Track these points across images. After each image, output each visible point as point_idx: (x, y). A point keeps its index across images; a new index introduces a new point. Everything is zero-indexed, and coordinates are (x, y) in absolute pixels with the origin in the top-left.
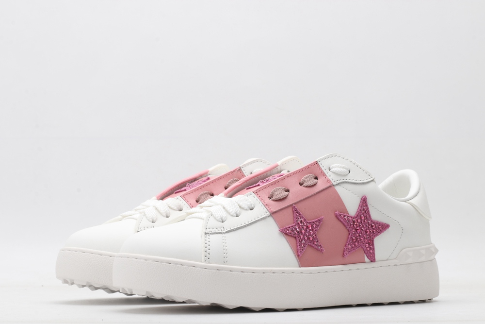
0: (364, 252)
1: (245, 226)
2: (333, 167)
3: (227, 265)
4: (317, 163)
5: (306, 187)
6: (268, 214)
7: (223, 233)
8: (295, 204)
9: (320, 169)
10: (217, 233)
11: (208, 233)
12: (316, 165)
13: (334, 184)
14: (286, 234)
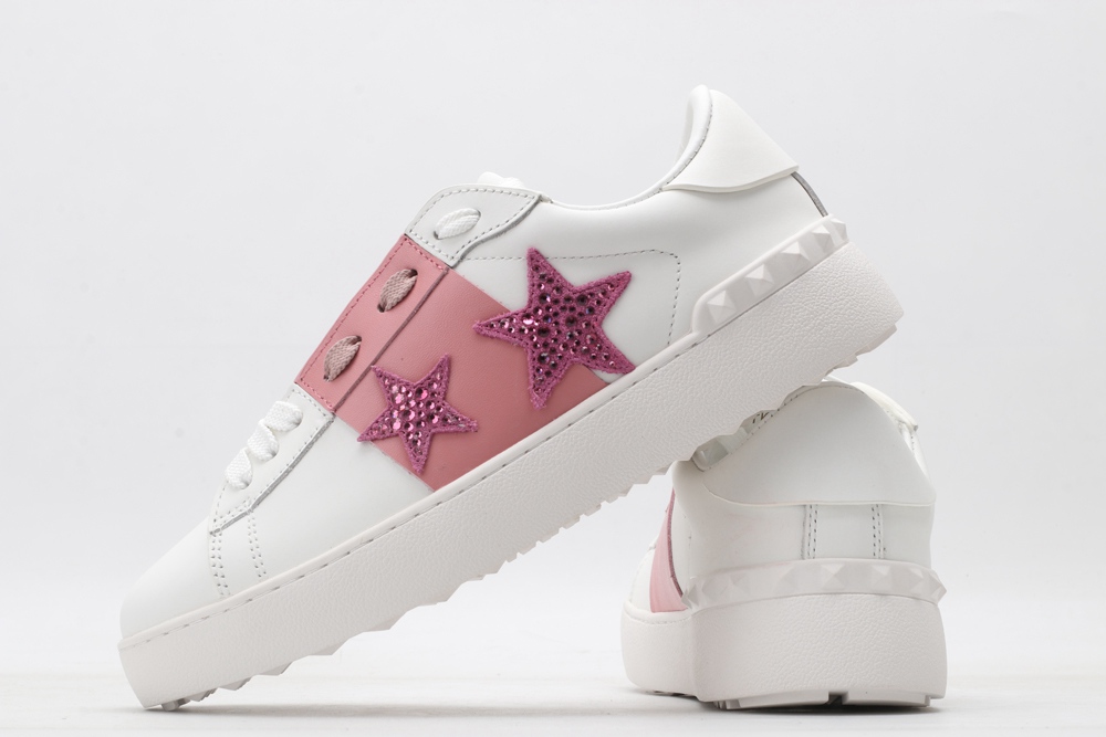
0: (588, 367)
1: (288, 472)
2: (441, 226)
3: (268, 578)
4: (406, 237)
5: (393, 308)
6: (330, 416)
7: (250, 511)
8: (373, 363)
9: (417, 247)
10: (236, 520)
11: (218, 530)
12: (406, 243)
13: (452, 263)
14: (374, 440)
